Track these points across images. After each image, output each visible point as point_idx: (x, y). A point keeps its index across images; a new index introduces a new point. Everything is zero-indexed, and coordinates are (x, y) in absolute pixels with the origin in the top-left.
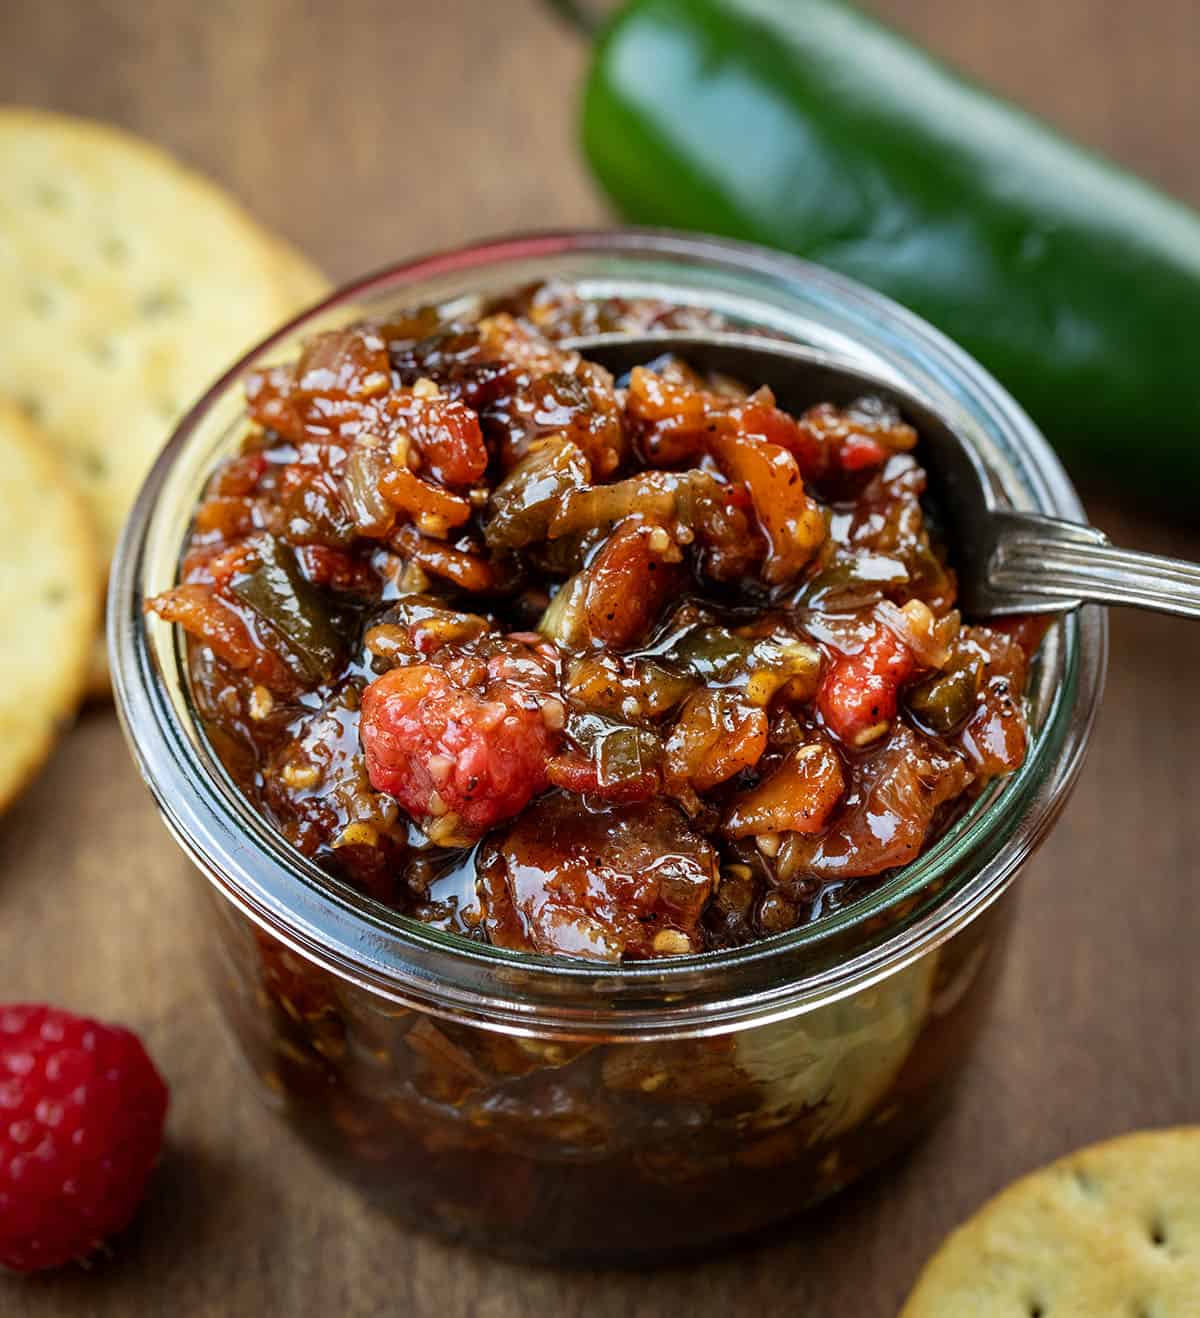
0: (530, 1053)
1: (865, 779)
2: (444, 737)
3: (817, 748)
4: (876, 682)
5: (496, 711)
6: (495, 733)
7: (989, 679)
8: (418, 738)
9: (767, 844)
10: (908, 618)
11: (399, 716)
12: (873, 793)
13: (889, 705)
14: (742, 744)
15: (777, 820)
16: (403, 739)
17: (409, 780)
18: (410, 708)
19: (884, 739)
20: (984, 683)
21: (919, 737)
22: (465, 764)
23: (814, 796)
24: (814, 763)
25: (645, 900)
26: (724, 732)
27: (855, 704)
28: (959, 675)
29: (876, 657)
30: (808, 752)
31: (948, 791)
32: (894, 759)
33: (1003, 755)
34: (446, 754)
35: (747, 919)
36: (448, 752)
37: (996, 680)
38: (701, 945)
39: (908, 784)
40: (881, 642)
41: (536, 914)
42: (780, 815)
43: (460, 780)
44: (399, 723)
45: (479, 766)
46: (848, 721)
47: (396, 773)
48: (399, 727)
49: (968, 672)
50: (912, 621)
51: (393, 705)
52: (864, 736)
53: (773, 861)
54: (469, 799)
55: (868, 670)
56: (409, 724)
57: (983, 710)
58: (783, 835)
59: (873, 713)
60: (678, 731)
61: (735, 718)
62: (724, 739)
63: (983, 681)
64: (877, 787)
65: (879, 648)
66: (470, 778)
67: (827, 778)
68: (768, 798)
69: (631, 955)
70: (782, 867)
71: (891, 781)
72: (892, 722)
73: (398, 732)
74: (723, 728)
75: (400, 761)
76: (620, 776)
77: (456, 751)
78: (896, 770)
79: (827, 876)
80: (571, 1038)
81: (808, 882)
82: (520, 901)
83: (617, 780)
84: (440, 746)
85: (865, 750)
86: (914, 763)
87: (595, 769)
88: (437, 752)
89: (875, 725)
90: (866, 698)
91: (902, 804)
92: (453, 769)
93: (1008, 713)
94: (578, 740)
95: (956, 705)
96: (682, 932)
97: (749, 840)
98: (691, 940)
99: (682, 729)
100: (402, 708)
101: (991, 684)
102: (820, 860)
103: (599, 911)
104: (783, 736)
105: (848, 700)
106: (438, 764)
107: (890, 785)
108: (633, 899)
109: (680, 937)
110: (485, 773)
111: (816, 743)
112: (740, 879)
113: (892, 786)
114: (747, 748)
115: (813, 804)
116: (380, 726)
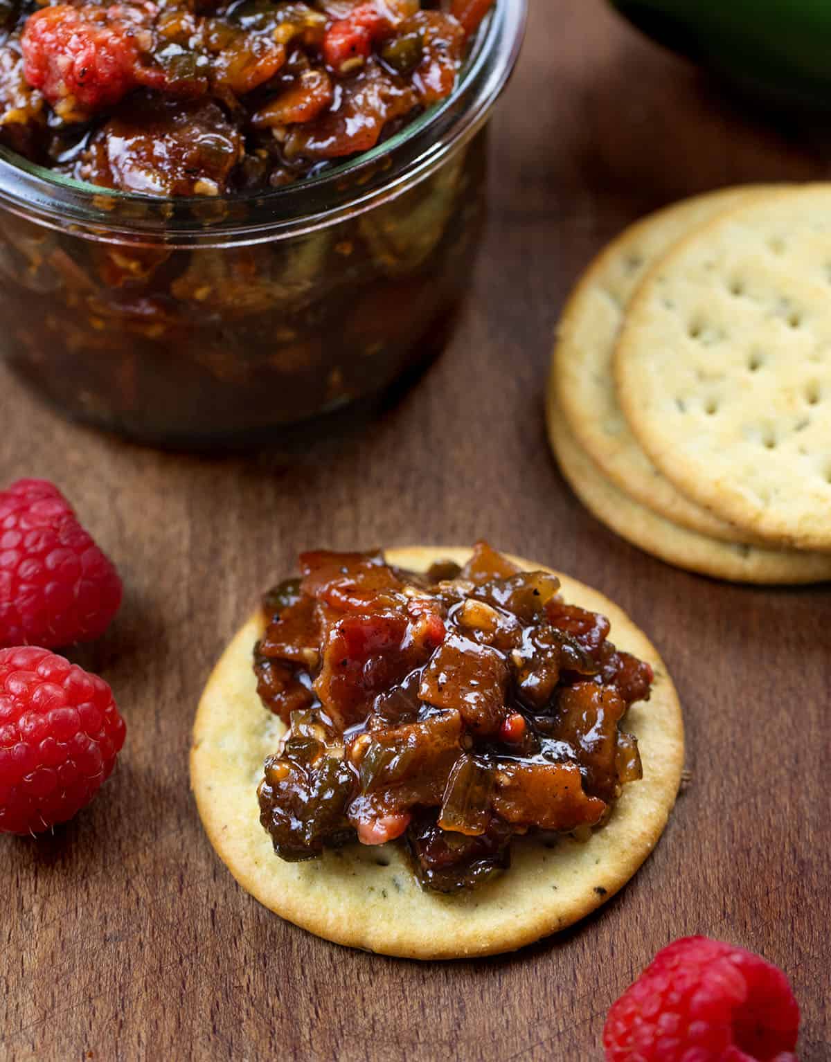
2: (69, 44)
4: (358, 31)
5: (106, 34)
7: (433, 40)
8: (53, 46)
9: (278, 134)
11: (43, 32)
13: (364, 46)
14: (263, 62)
15: (285, 116)
16: (45, 46)
17: (47, 76)
18: (51, 28)
19: (360, 70)
21: (385, 73)
22: (79, 60)
24: (312, 82)
25: (190, 160)
26: (253, 56)
27: (340, 43)
28: (412, 35)
29: (358, 17)
30: (309, 75)
31: (401, 107)
33: (438, 87)
34: (70, 54)
35: (262, 181)
37: (436, 39)
41: (120, 166)
42: (287, 113)
43: (75, 71)
44: (43, 36)
45: (88, 62)
46: (335, 57)
47: (40, 71)
48: (43, 39)
49: (418, 34)
51: (41, 25)
52: (346, 66)
53: (282, 145)
54: (81, 85)
56: (49, 37)
57: (427, 59)
58: (289, 127)
59: (351, 49)
60: (223, 54)
62: (252, 60)
63: (428, 41)
64: (350, 99)
65: (360, 12)
66: (83, 69)
67: (319, 89)
70: (287, 148)
71: (361, 96)
72: (365, 59)
73: (42, 42)
74: (251, 52)
75: (43, 61)
76: (180, 77)
77: (75, 51)
79: (318, 156)
81: (304, 159)
82: (111, 158)
83: (178, 79)
84: (66, 49)
85: (346, 75)
88: (63, 53)
89: (354, 58)
90: (349, 39)
92: (72, 64)
93: (444, 61)
95: (409, 54)
96: (214, 181)
97: (267, 130)
98: (219, 186)
99: (226, 53)
100: (46, 27)
101: (435, 43)
102: (311, 145)
103: (160, 165)
104: (295, 64)
105: (336, 42)
106: (62, 61)
108: (182, 158)
109: (212, 183)
110: (92, 66)
111: (317, 71)
112: (260, 157)
114: (268, 64)
116: (32, 38)
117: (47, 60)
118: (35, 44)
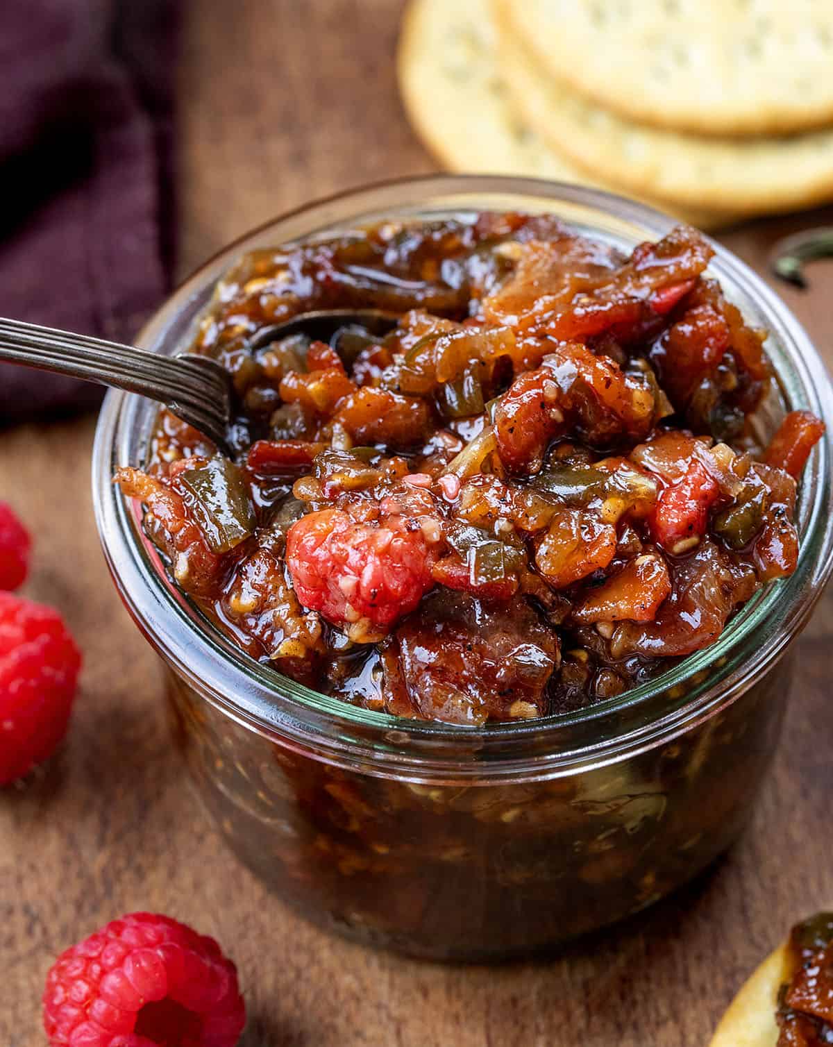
0: (417, 796)
1: (682, 581)
2: (348, 562)
3: (651, 557)
4: (692, 505)
5: (385, 536)
6: (386, 553)
7: (771, 505)
8: (329, 564)
9: (605, 630)
10: (715, 456)
11: (314, 549)
12: (686, 592)
13: (701, 523)
14: (597, 551)
15: (619, 610)
16: (319, 566)
17: (327, 596)
18: (321, 541)
19: (695, 549)
20: (767, 508)
21: (721, 551)
22: (366, 580)
23: (650, 593)
24: (650, 568)
25: (503, 680)
26: (582, 543)
27: (676, 521)
28: (748, 505)
29: (692, 486)
30: (644, 560)
31: (742, 594)
32: (703, 567)
33: (781, 563)
34: (352, 575)
35: (585, 691)
36: (352, 573)
37: (775, 505)
38: (544, 710)
39: (712, 586)
40: (696, 475)
42: (622, 607)
43: (364, 593)
44: (315, 554)
45: (377, 579)
46: (669, 535)
47: (317, 592)
48: (315, 557)
49: (755, 502)
50: (718, 460)
51: (309, 541)
52: (679, 546)
53: (609, 642)
54: (373, 606)
55: (686, 496)
56: (321, 553)
57: (766, 529)
58: (616, 624)
59: (687, 529)
60: (547, 540)
61: (591, 531)
62: (582, 546)
63: (766, 507)
64: (689, 588)
65: (694, 479)
66: (372, 591)
67: (659, 580)
68: (614, 594)
69: (493, 720)
70: (615, 646)
71: (700, 584)
72: (702, 539)
73: (314, 561)
74: (582, 539)
75: (319, 582)
76: (487, 579)
77: (358, 571)
78: (704, 576)
80: (451, 783)
83: (485, 581)
84: (346, 569)
85: (680, 557)
86: (718, 570)
87: (469, 572)
88: (344, 574)
89: (689, 537)
90: (686, 517)
91: (708, 602)
92: (358, 585)
93: (784, 531)
94: (456, 548)
95: (747, 528)
96: (532, 703)
97: (592, 626)
98: (538, 709)
99: (550, 538)
100: (316, 542)
101: (772, 509)
102: (644, 642)
103: (469, 687)
104: (627, 546)
105: (671, 518)
106: (346, 583)
107: (699, 587)
108: (495, 678)
109: (531, 706)
110: (382, 585)
111: (650, 553)
112: (580, 662)
113: (701, 588)
114: (600, 555)
115: (648, 599)
116: (300, 557)
117: (325, 580)
118: (306, 564)
